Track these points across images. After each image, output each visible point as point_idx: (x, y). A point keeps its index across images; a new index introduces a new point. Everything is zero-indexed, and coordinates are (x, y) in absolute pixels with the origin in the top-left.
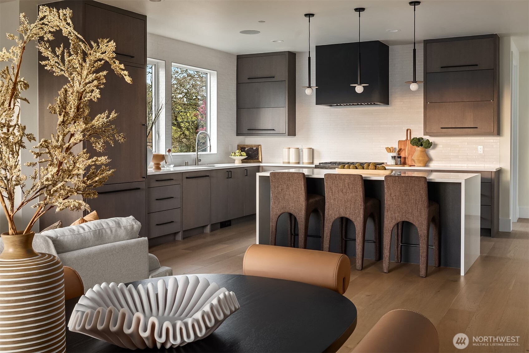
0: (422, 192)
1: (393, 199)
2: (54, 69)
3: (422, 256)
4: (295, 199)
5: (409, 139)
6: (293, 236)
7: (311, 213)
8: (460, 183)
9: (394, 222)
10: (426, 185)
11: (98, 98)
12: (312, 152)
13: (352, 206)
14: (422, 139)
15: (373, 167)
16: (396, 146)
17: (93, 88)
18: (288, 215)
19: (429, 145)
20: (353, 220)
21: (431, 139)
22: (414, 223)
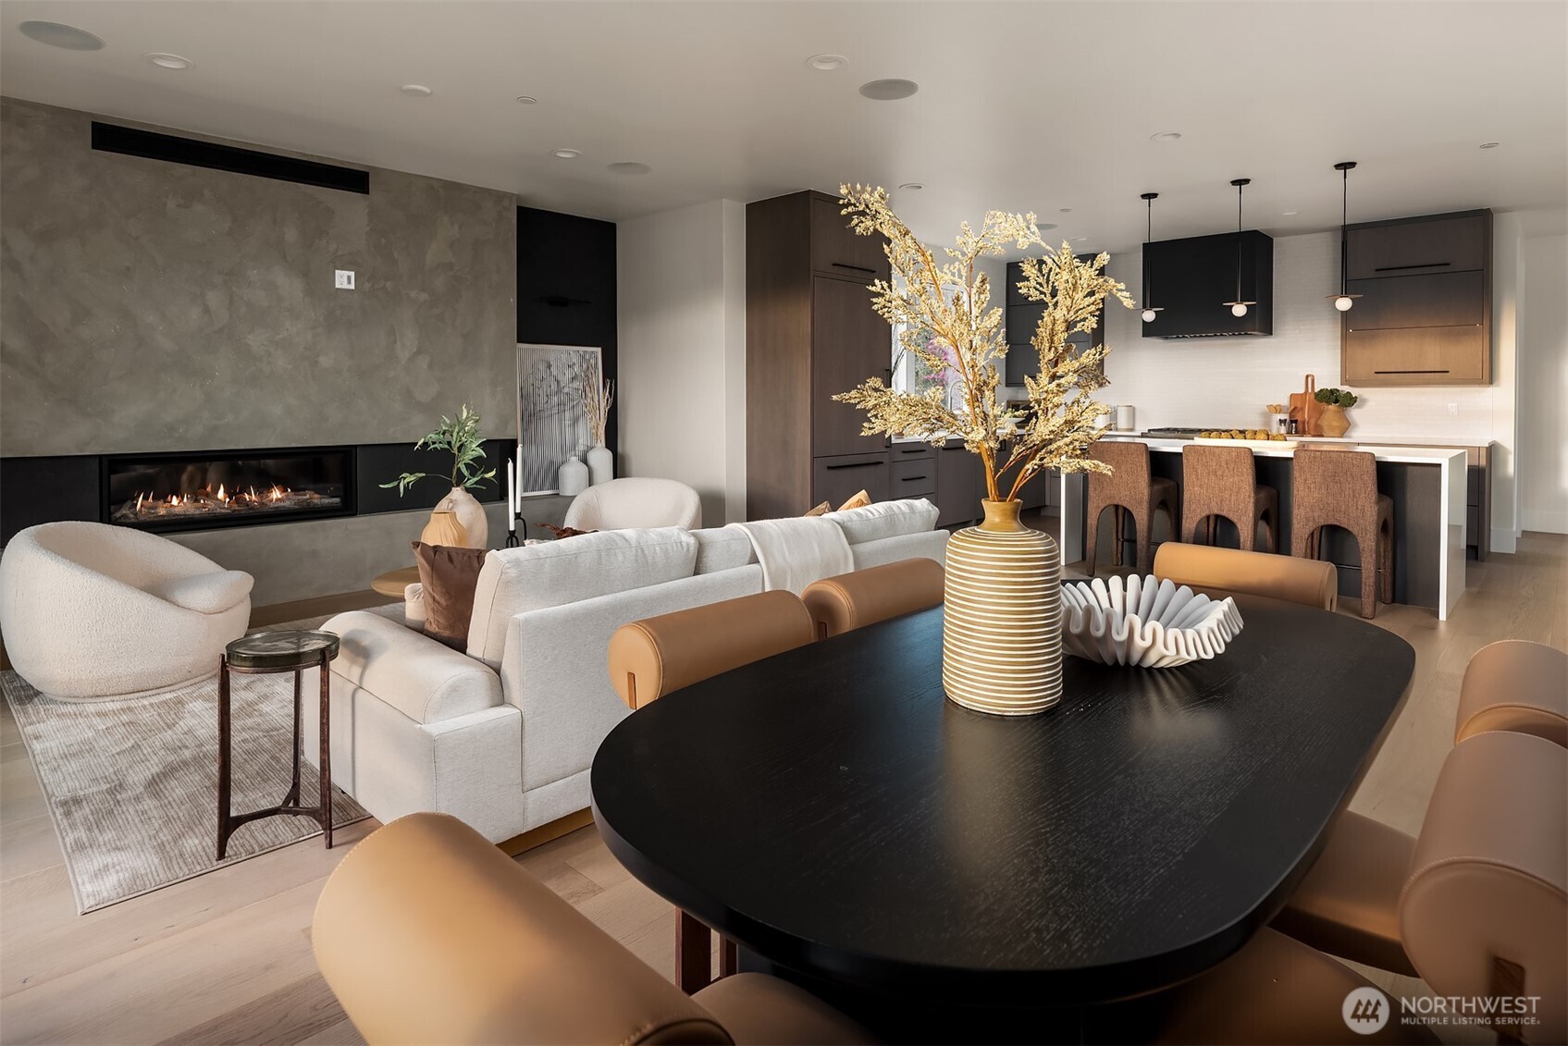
0: (1366, 477)
1: (1309, 488)
2: (1031, 293)
3: (1365, 584)
4: (1130, 485)
5: (1310, 391)
6: (1120, 543)
7: (1156, 511)
8: (1439, 466)
9: (1311, 527)
10: (1374, 467)
11: (1092, 329)
12: (1132, 410)
13: (1233, 498)
14: (1338, 391)
15: (1263, 436)
16: (1285, 402)
17: (1086, 316)
18: (1113, 509)
19: (1350, 401)
20: (1235, 520)
21: (1355, 392)
22: (1350, 529)
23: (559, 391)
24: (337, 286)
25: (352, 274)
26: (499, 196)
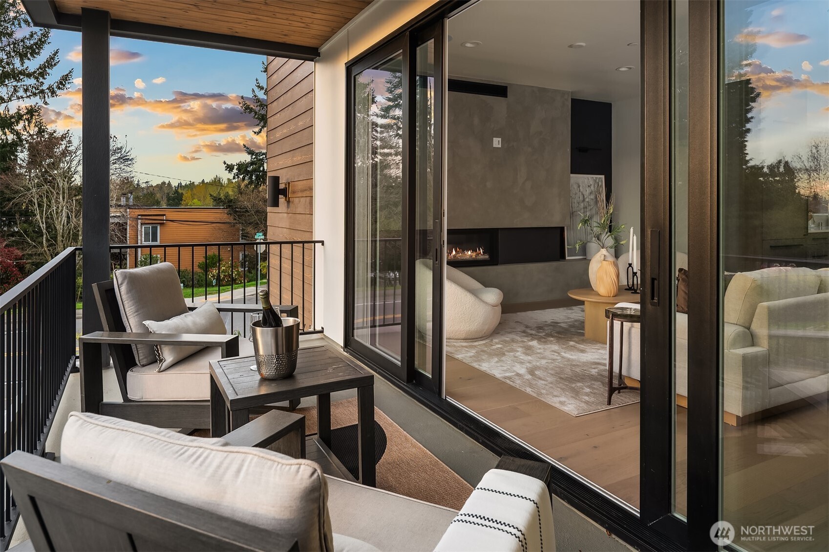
23: (584, 200)
24: (494, 146)
25: (500, 139)
26: (563, 93)
